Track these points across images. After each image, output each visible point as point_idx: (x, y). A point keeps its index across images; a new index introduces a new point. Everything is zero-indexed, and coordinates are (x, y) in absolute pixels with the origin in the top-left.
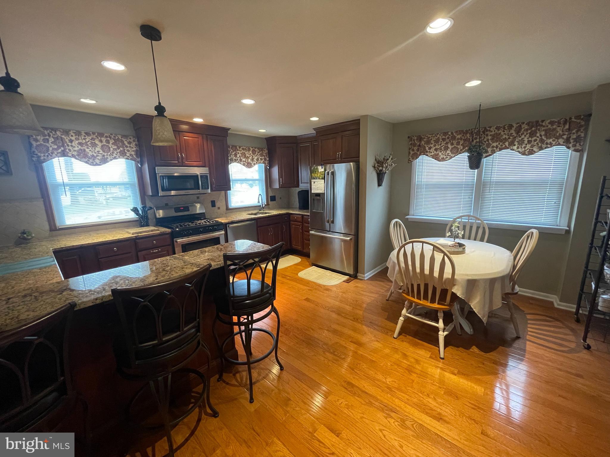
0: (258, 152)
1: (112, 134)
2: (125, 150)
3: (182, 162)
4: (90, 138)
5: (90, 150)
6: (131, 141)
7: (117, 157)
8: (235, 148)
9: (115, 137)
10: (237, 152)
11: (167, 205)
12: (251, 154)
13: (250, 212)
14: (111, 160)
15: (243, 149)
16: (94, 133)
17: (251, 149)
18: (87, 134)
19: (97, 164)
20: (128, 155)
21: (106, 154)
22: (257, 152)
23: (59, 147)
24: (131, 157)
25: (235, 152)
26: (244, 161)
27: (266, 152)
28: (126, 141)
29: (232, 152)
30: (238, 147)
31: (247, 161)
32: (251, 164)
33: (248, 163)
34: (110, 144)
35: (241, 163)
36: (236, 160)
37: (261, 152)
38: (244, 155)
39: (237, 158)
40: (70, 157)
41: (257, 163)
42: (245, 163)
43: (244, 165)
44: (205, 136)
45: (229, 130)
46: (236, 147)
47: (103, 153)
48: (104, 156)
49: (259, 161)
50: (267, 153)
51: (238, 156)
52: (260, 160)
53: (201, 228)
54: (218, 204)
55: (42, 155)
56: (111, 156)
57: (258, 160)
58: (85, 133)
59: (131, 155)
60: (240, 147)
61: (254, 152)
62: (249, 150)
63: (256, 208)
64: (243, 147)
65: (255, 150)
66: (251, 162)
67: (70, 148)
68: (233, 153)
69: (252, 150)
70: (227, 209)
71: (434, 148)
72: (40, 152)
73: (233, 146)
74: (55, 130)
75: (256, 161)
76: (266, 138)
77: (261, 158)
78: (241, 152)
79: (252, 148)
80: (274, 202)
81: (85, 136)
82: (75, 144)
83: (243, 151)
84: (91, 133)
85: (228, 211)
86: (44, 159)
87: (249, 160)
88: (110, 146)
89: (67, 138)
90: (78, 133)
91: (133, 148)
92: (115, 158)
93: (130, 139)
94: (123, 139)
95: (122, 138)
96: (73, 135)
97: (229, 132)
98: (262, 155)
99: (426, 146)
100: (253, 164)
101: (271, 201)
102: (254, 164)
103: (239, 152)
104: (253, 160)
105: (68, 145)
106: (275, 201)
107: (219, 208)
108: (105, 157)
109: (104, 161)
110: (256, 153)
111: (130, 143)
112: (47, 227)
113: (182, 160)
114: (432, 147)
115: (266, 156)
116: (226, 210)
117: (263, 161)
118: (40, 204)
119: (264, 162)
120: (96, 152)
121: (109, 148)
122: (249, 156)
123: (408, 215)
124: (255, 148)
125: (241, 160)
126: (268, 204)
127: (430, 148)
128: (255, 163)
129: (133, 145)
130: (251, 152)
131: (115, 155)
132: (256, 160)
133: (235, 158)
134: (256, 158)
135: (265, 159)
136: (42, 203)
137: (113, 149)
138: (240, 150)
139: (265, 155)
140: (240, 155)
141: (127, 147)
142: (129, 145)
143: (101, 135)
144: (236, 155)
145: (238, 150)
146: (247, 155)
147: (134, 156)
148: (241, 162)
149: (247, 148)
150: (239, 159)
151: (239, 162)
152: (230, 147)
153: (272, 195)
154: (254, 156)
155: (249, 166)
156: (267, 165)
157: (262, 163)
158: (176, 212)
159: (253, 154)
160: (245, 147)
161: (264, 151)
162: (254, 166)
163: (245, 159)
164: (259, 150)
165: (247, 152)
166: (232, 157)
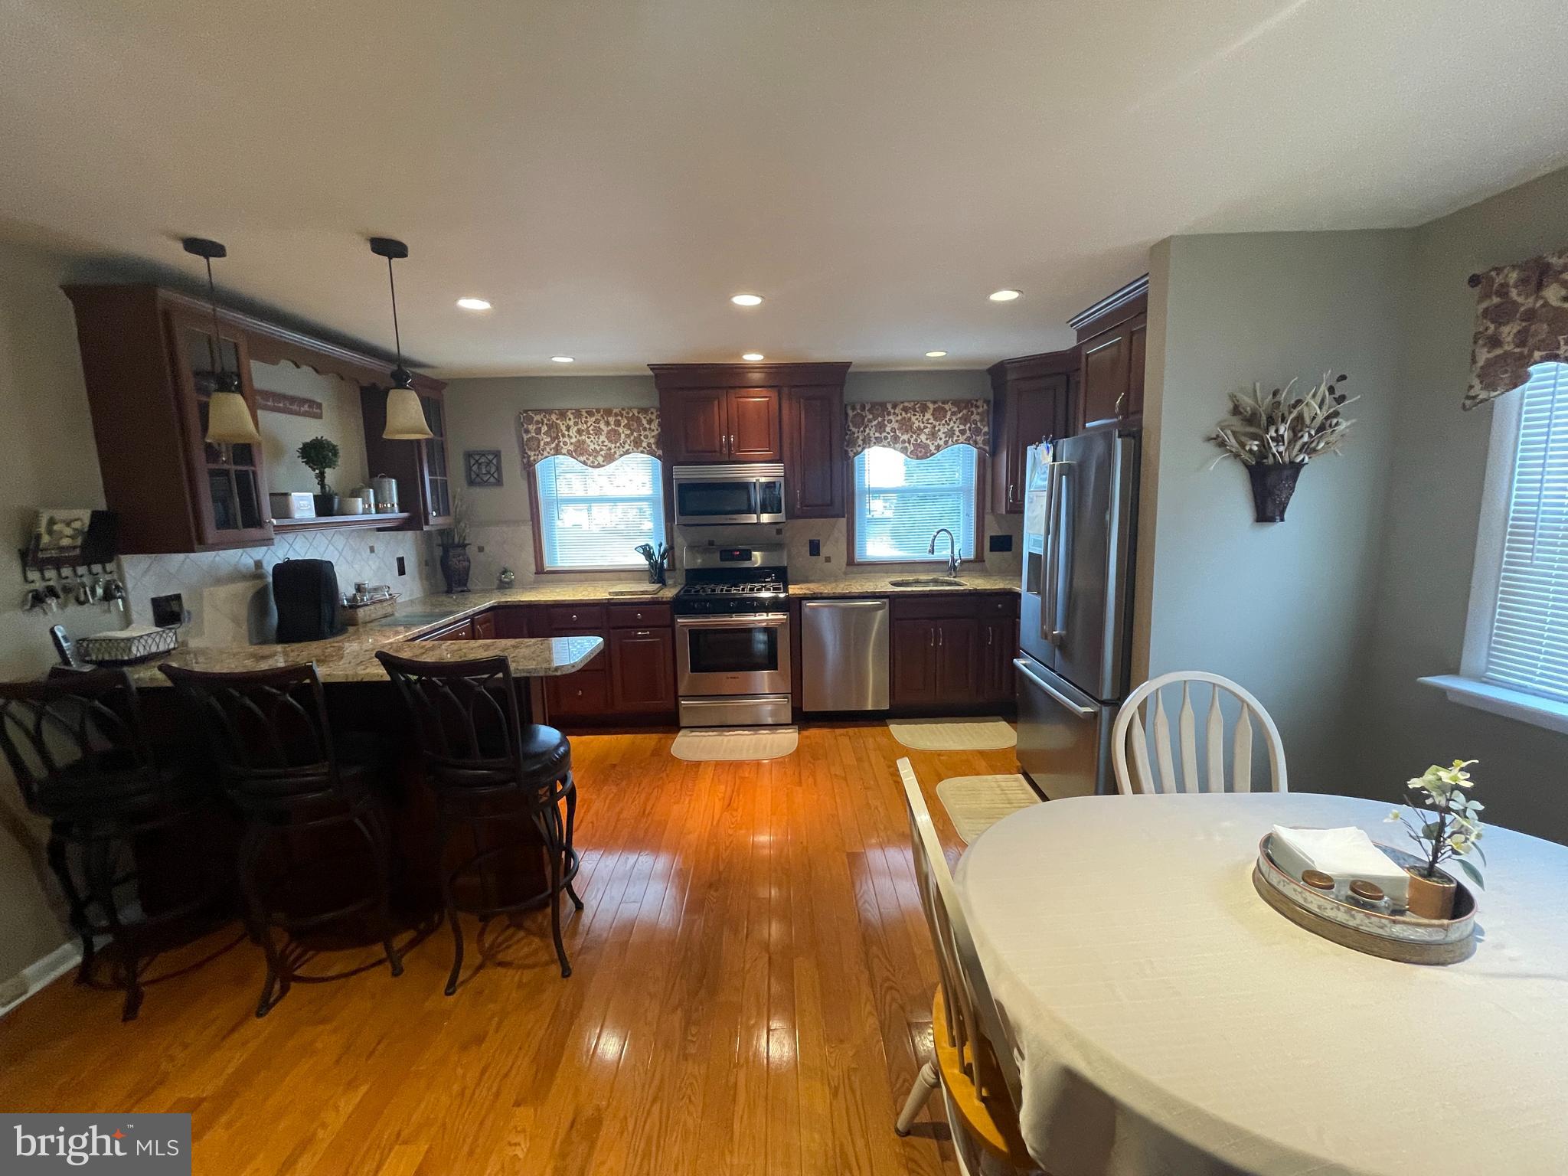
0: (953, 414)
1: (623, 409)
2: (641, 435)
3: (730, 454)
4: (593, 419)
5: (592, 441)
6: (654, 417)
7: (631, 450)
8: (880, 408)
9: (628, 413)
10: (887, 418)
12: (929, 419)
14: (621, 456)
15: (906, 410)
16: (598, 411)
17: (931, 406)
18: (590, 414)
19: (599, 466)
20: (644, 444)
21: (613, 446)
22: (949, 413)
23: (553, 440)
24: (648, 449)
25: (880, 419)
26: (904, 442)
27: (980, 410)
28: (645, 418)
29: (870, 421)
30: (889, 406)
31: (916, 440)
32: (926, 446)
33: (917, 446)
34: (622, 427)
35: (897, 446)
36: (878, 441)
37: (965, 412)
38: (906, 426)
39: (885, 434)
40: (564, 454)
41: (946, 442)
42: (907, 444)
43: (904, 450)
44: (785, 390)
45: (849, 366)
46: (883, 405)
47: (609, 445)
48: (610, 449)
49: (955, 438)
50: (987, 414)
51: (888, 429)
52: (957, 433)
54: (825, 551)
55: (533, 453)
56: (621, 448)
57: (950, 434)
58: (587, 412)
59: (649, 445)
60: (894, 407)
61: (939, 414)
62: (924, 409)
64: (906, 404)
65: (943, 409)
66: (928, 442)
67: (566, 439)
68: (875, 423)
69: (935, 410)
70: (851, 562)
72: (530, 449)
73: (873, 405)
74: (549, 412)
75: (944, 440)
76: (989, 370)
77: (962, 427)
78: (899, 418)
79: (934, 402)
80: (1006, 554)
81: (586, 417)
82: (573, 431)
83: (903, 413)
84: (594, 410)
85: (850, 568)
86: (534, 460)
87: (923, 437)
88: (621, 431)
89: (563, 424)
90: (578, 414)
91: (653, 431)
92: (627, 452)
93: (652, 413)
94: (640, 415)
95: (639, 413)
96: (572, 417)
97: (850, 370)
98: (965, 420)
100: (932, 448)
101: (992, 549)
102: (938, 448)
104: (933, 435)
105: (563, 436)
106: (1009, 549)
107: (828, 559)
108: (613, 451)
109: (610, 458)
110: (945, 417)
111: (650, 422)
112: (533, 568)
113: (730, 450)
115: (982, 420)
116: (844, 565)
117: (965, 437)
118: (527, 530)
119: (968, 439)
120: (600, 443)
121: (619, 434)
122: (922, 426)
124: (945, 402)
125: (896, 439)
126: (979, 558)
128: (941, 443)
129: (655, 425)
130: (928, 416)
131: (627, 447)
132: (943, 436)
133: (877, 435)
134: (945, 429)
135: (976, 431)
136: (531, 527)
137: (626, 435)
138: (894, 413)
139: (977, 418)
140: (896, 426)
141: (645, 429)
142: (648, 426)
143: (608, 412)
144: (881, 427)
145: (889, 414)
146: (917, 424)
147: (653, 446)
148: (894, 443)
149: (919, 405)
150: (889, 438)
151: (890, 445)
152: (867, 409)
153: (1000, 534)
154: (939, 425)
155: (920, 452)
156: (981, 445)
157: (962, 443)
158: (722, 560)
159: (936, 419)
160: (912, 404)
161: (974, 409)
162: (935, 452)
163: (909, 435)
164: (958, 407)
165: (918, 417)
166: (869, 434)
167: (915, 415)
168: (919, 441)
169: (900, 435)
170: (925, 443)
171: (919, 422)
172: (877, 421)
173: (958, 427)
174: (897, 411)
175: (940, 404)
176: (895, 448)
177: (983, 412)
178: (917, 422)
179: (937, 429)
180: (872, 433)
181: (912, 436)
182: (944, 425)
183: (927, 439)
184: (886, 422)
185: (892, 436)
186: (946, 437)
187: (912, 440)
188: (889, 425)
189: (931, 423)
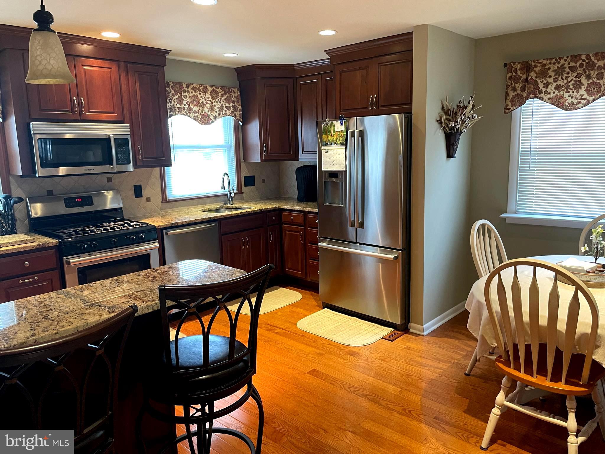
0: (222, 95)
3: (81, 113)
8: (179, 87)
10: (183, 94)
11: (50, 193)
12: (209, 98)
13: (207, 207)
15: (194, 89)
17: (209, 88)
22: (220, 95)
25: (179, 94)
26: (195, 112)
27: (236, 95)
29: (173, 95)
30: (184, 86)
31: (202, 112)
32: (208, 116)
33: (203, 115)
35: (191, 115)
36: (180, 110)
37: (228, 95)
38: (196, 100)
39: (183, 106)
41: (219, 114)
42: (197, 114)
43: (195, 119)
44: (122, 64)
45: (168, 53)
46: (181, 85)
49: (224, 112)
50: (239, 97)
51: (185, 102)
52: (225, 109)
53: (115, 236)
54: (146, 193)
57: (221, 109)
60: (188, 86)
61: (214, 95)
62: (205, 91)
63: (218, 199)
64: (194, 85)
65: (216, 91)
66: (209, 113)
68: (176, 97)
69: (211, 91)
70: (164, 200)
71: (555, 85)
73: (175, 83)
75: (218, 112)
76: (236, 69)
77: (227, 105)
78: (191, 95)
79: (211, 86)
80: (252, 187)
83: (193, 92)
85: (165, 205)
87: (206, 110)
97: (168, 57)
98: (228, 100)
99: (539, 81)
100: (212, 118)
101: (245, 186)
102: (215, 118)
103: (186, 94)
104: (212, 109)
106: (254, 185)
107: (148, 200)
110: (217, 97)
113: (80, 110)
114: (550, 83)
115: (237, 102)
116: (162, 203)
117: (230, 112)
119: (232, 113)
122: (205, 102)
123: (506, 212)
124: (217, 87)
125: (190, 109)
126: (240, 192)
127: (547, 85)
128: (217, 114)
130: (208, 95)
132: (217, 110)
133: (179, 106)
134: (218, 105)
135: (235, 108)
138: (188, 91)
139: (234, 99)
140: (189, 100)
144: (180, 101)
145: (184, 91)
146: (202, 100)
148: (190, 113)
149: (202, 87)
150: (186, 108)
151: (187, 114)
152: (170, 86)
153: (249, 175)
154: (215, 102)
155: (205, 120)
156: (239, 118)
157: (229, 115)
158: (67, 207)
159: (212, 98)
160: (198, 86)
161: (232, 94)
162: (214, 120)
163: (198, 108)
164: (224, 91)
165: (202, 95)
166: (174, 105)
167: (200, 94)
168: (204, 112)
169: (192, 107)
170: (207, 114)
171: (203, 98)
172: (177, 96)
173: (225, 104)
174: (189, 90)
175: (214, 88)
176: (189, 116)
177: (238, 96)
178: (201, 99)
179: (213, 105)
180: (175, 104)
181: (199, 109)
182: (217, 102)
183: (208, 112)
184: (183, 97)
185: (188, 108)
186: (219, 111)
187: (200, 111)
188: (185, 99)
189: (211, 101)
